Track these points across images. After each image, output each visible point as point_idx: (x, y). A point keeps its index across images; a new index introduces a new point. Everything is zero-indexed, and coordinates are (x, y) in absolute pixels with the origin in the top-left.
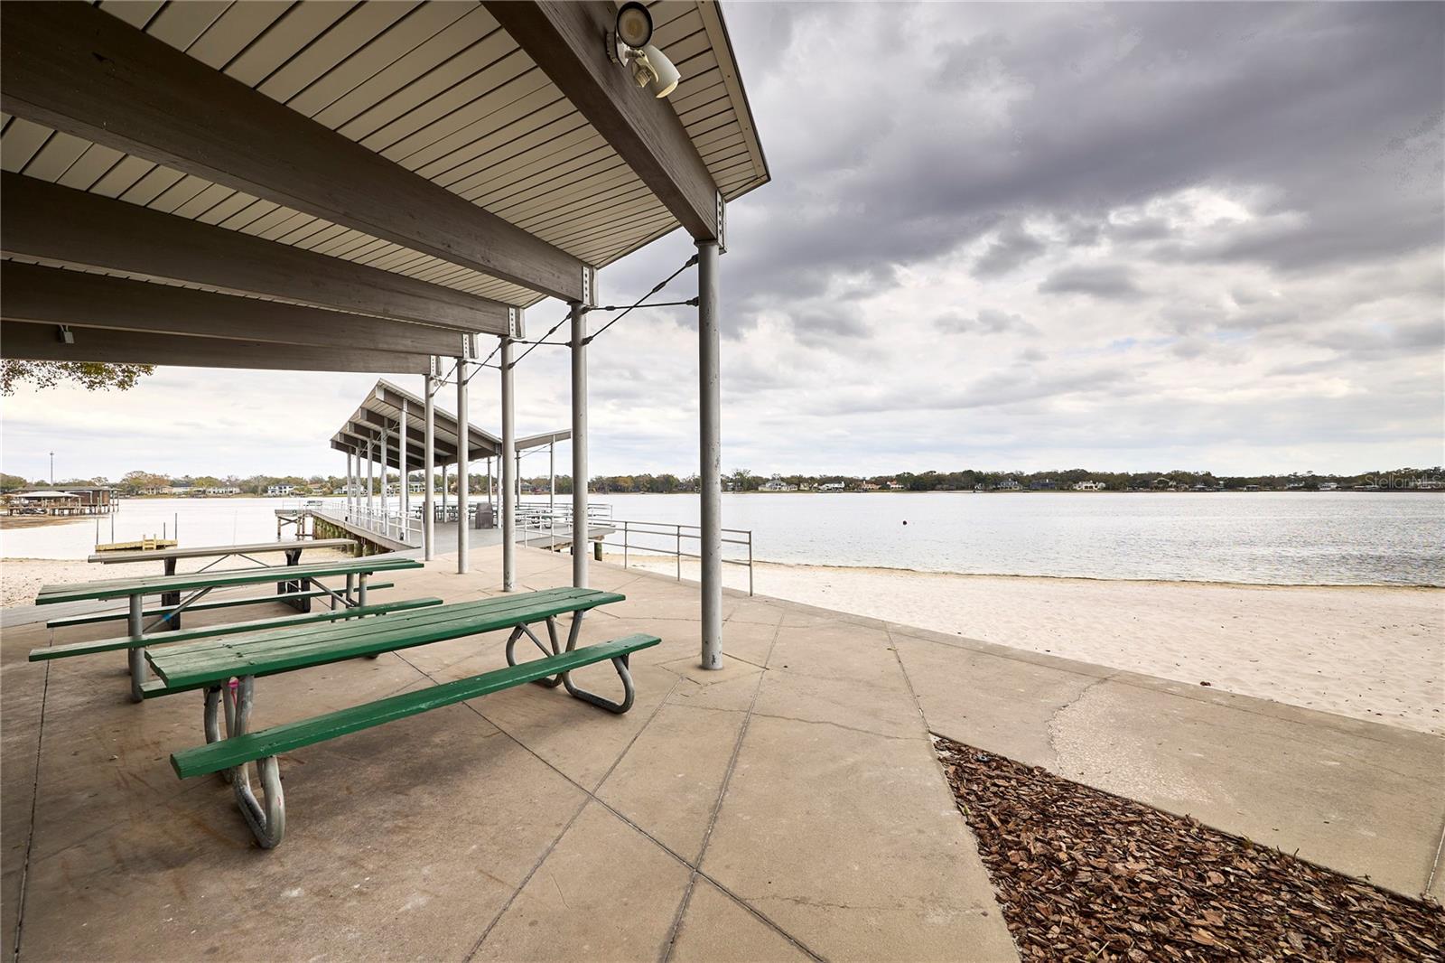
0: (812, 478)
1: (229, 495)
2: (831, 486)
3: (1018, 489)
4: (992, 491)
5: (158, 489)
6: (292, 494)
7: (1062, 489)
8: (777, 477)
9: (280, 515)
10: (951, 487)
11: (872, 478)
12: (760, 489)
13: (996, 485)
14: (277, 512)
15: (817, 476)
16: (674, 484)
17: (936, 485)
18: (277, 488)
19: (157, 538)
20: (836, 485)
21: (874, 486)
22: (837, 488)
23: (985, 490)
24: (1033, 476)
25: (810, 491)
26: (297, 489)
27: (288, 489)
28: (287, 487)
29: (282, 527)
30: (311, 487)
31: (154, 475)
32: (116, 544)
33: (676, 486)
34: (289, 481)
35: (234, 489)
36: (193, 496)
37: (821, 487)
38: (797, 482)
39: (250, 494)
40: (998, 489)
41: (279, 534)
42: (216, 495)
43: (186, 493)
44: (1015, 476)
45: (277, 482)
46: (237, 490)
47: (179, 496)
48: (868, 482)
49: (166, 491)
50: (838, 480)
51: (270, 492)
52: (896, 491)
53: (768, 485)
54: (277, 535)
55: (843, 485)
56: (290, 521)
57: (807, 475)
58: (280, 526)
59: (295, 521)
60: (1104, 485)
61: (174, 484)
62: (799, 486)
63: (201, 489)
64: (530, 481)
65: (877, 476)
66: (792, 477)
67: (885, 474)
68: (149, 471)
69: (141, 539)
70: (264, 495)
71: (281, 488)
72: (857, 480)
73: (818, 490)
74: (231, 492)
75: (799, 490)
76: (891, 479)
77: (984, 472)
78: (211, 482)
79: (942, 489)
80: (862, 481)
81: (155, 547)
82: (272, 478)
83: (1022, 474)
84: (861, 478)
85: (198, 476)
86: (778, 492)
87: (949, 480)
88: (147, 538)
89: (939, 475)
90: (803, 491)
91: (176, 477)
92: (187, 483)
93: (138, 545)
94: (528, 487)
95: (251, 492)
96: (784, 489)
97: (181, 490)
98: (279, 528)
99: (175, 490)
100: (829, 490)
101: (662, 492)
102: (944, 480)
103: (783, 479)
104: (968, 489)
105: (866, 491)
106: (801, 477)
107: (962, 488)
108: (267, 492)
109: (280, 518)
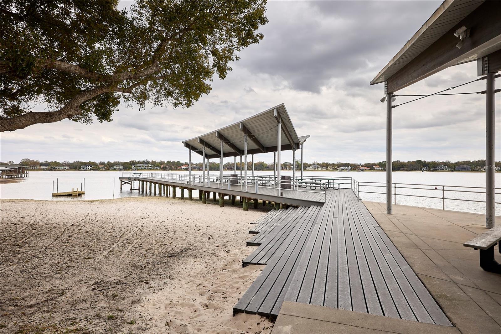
0: (334, 164)
1: (64, 170)
2: (344, 168)
3: (448, 170)
4: (433, 171)
5: (35, 167)
6: (92, 169)
7: (473, 171)
8: (315, 163)
9: (122, 180)
10: (409, 169)
11: (364, 164)
12: (307, 169)
13: (435, 168)
14: (120, 178)
15: (336, 163)
16: (265, 166)
17: (400, 168)
18: (85, 167)
19: (78, 191)
20: (346, 168)
21: (366, 168)
22: (347, 169)
23: (429, 171)
24: (456, 163)
25: (333, 170)
26: (94, 167)
27: (90, 167)
28: (90, 166)
29: (122, 186)
30: (100, 166)
31: (33, 161)
32: (59, 193)
33: (266, 167)
34: (90, 164)
35: (67, 167)
36: (49, 170)
37: (338, 169)
38: (326, 166)
39: (74, 170)
40: (436, 170)
41: (121, 189)
42: (59, 170)
43: (46, 169)
44: (445, 163)
45: (85, 164)
46: (68, 167)
47: (43, 170)
48: (362, 166)
49: (38, 167)
50: (347, 165)
51: (82, 168)
52: (378, 171)
53: (311, 167)
54: (120, 189)
55: (350, 167)
56: (126, 183)
57: (330, 162)
58: (121, 185)
59: (128, 183)
60: (500, 168)
61: (42, 164)
62: (327, 168)
63: (53, 167)
64: (196, 164)
65: (367, 163)
66: (323, 163)
67: (371, 162)
68: (31, 159)
69: (72, 191)
70: (80, 170)
71: (87, 167)
72: (357, 165)
73: (337, 170)
74: (66, 168)
75: (327, 170)
76: (375, 165)
77: (427, 161)
78: (56, 164)
79: (404, 170)
80: (359, 165)
81: (78, 194)
82: (83, 162)
83: (449, 162)
84: (359, 164)
85: (51, 161)
86: (317, 171)
87: (408, 165)
88: (74, 190)
89: (401, 162)
90: (329, 170)
91: (42, 161)
92: (47, 164)
93: (71, 194)
94: (196, 167)
95: (75, 169)
96: (319, 169)
97: (44, 167)
98: (121, 186)
99: (42, 167)
100: (343, 170)
101: (259, 170)
102: (405, 165)
103: (318, 164)
104: (418, 170)
105: (363, 170)
106: (327, 163)
107: (415, 170)
108: (81, 169)
109: (122, 181)
